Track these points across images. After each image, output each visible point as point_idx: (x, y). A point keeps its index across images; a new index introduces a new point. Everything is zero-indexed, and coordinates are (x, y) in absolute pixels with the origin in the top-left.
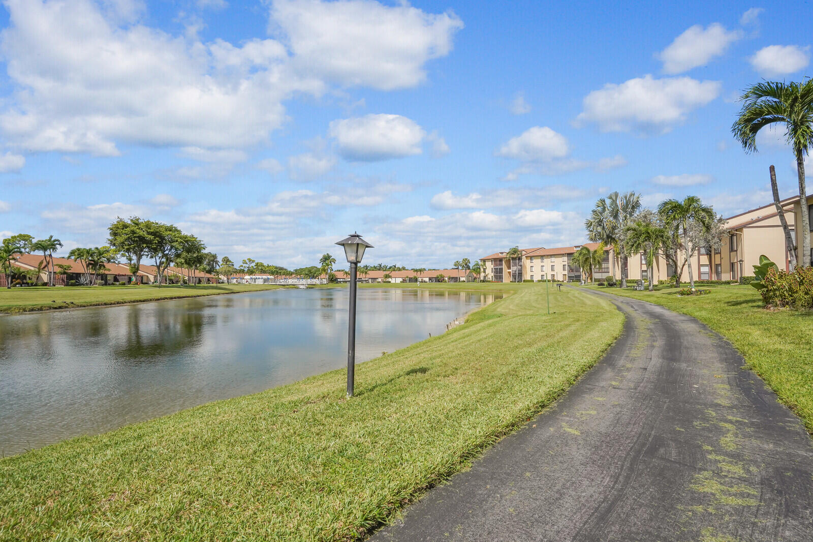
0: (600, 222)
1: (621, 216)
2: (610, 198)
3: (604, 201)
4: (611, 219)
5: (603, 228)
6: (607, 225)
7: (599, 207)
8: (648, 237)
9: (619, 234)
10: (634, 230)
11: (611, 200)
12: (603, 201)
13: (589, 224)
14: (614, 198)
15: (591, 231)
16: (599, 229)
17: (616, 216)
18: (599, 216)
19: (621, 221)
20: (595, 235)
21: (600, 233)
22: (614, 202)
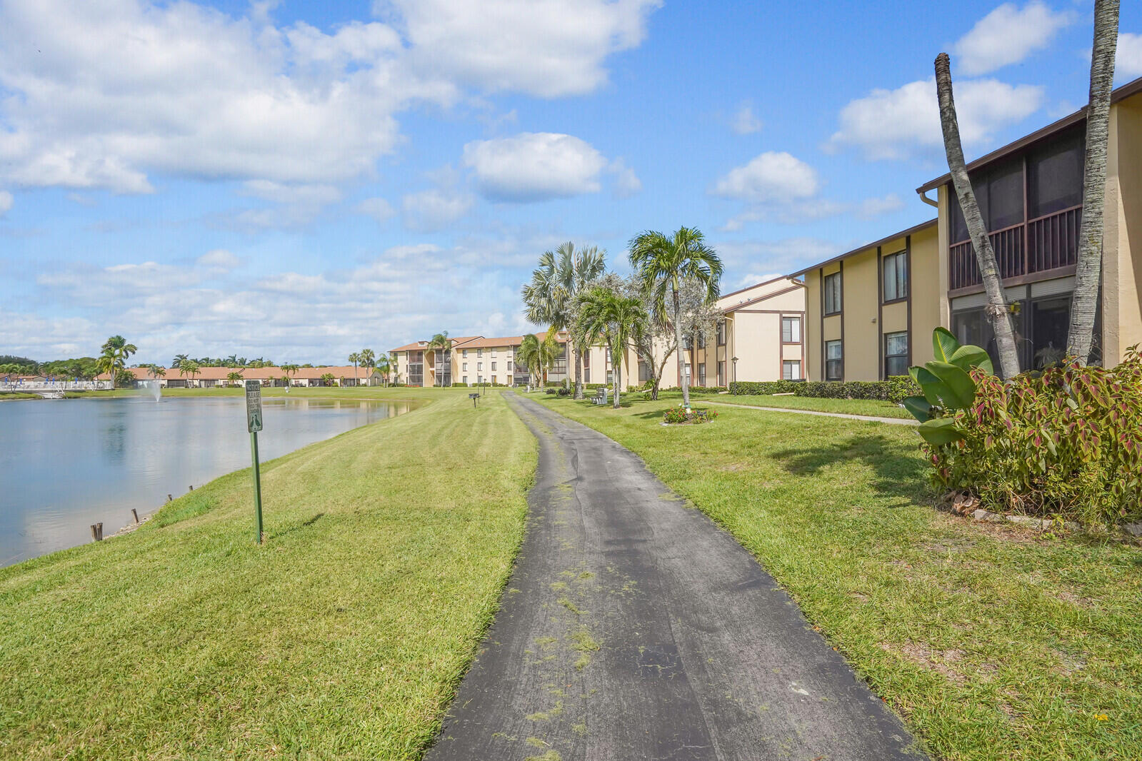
0: (544, 291)
1: (576, 282)
2: (562, 252)
3: (552, 256)
4: (561, 285)
5: (550, 301)
6: (554, 294)
7: (543, 265)
8: (612, 312)
9: (570, 308)
10: (592, 301)
11: (562, 255)
12: (550, 256)
13: (529, 294)
14: (567, 252)
15: (532, 305)
16: (543, 301)
17: (568, 281)
18: (543, 279)
19: (576, 291)
20: (537, 312)
21: (544, 309)
22: (567, 258)
